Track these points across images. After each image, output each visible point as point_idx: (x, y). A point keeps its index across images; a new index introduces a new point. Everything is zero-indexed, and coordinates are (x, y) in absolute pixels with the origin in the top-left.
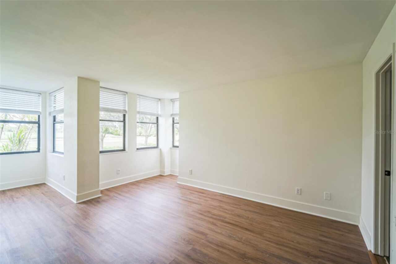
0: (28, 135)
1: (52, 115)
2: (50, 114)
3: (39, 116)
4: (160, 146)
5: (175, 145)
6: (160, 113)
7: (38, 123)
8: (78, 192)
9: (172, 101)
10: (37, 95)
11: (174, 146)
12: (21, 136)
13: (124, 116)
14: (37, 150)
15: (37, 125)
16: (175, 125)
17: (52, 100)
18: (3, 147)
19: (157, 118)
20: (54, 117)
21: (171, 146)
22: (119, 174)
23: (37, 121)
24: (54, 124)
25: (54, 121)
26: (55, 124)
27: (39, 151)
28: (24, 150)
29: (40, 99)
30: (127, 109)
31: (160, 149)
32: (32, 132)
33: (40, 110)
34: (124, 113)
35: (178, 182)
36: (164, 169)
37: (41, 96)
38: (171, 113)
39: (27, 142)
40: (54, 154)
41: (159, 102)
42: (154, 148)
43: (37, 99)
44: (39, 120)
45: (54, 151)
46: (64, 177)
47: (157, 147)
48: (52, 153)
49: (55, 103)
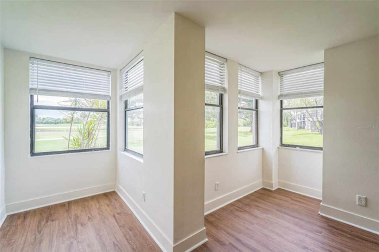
0: (97, 127)
1: (123, 100)
2: (121, 97)
3: (108, 102)
4: (262, 144)
5: (284, 142)
6: (260, 93)
7: (107, 111)
8: (175, 240)
9: (280, 75)
10: (106, 74)
11: (282, 145)
12: (90, 128)
13: (221, 96)
14: (106, 147)
15: (106, 113)
16: (284, 111)
17: (123, 79)
18: (74, 140)
19: (257, 101)
20: (126, 102)
21: (278, 143)
22: (218, 190)
23: (107, 108)
24: (125, 112)
25: (126, 107)
26: (127, 112)
27: (108, 148)
28: (92, 147)
29: (109, 79)
30: (226, 86)
31: (263, 149)
32: (101, 123)
33: (110, 94)
34: (222, 93)
35: (319, 213)
36: (272, 180)
37: (111, 75)
38: (279, 94)
39: (96, 135)
40: (126, 153)
41: (260, 78)
42: (254, 146)
43: (107, 79)
44: (108, 108)
45: (125, 148)
46: (144, 196)
47: (257, 145)
48: (123, 151)
49: (126, 83)
